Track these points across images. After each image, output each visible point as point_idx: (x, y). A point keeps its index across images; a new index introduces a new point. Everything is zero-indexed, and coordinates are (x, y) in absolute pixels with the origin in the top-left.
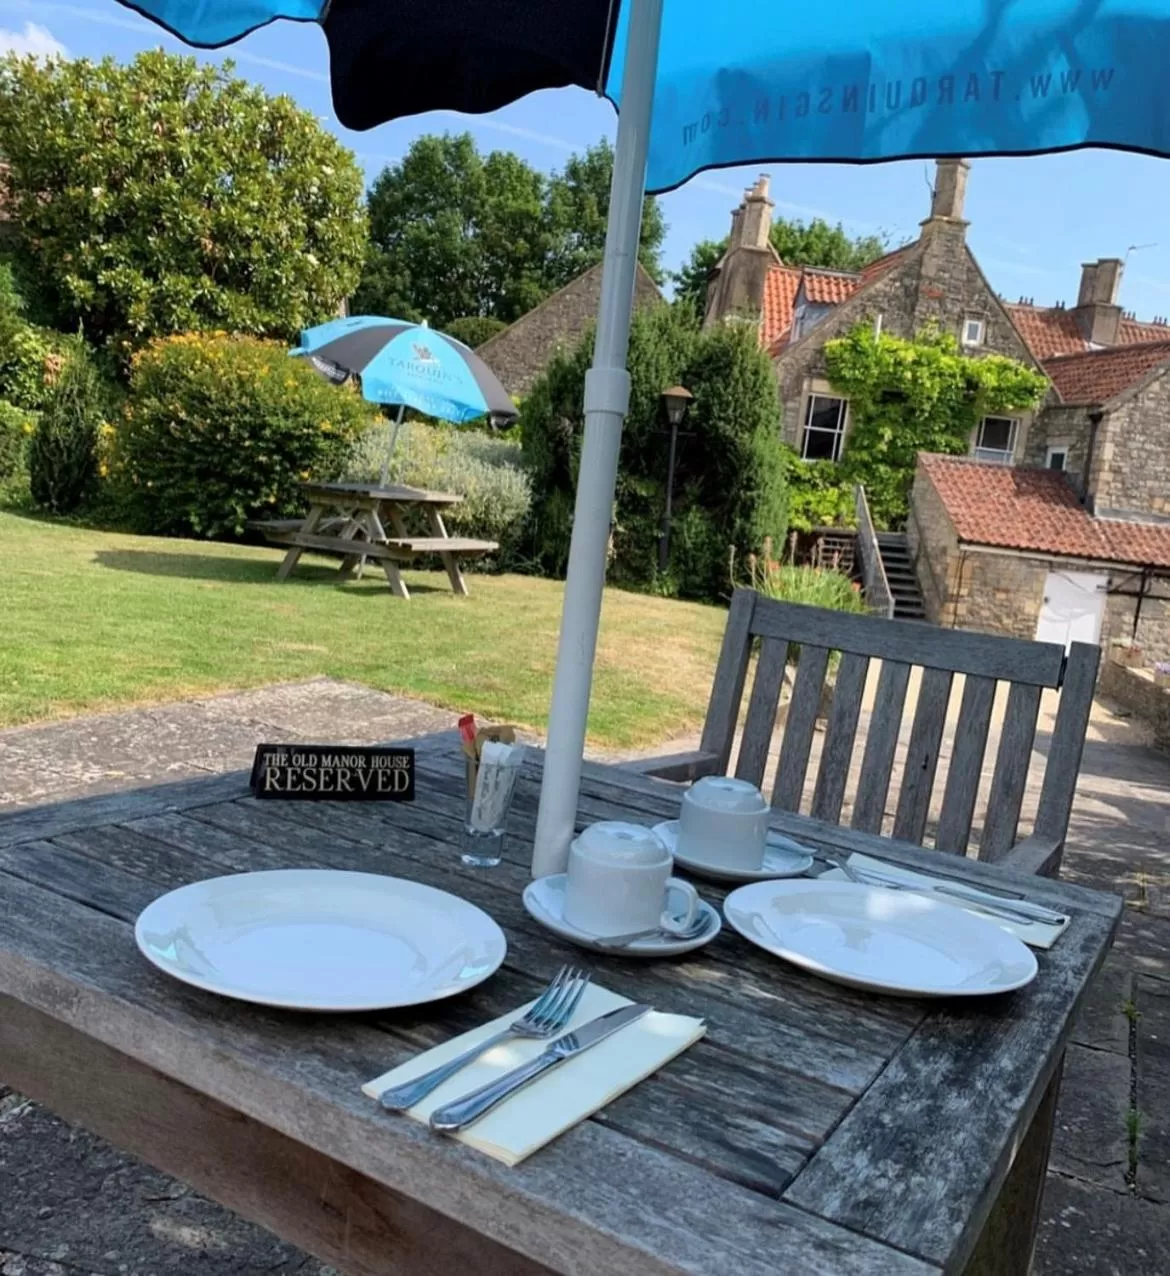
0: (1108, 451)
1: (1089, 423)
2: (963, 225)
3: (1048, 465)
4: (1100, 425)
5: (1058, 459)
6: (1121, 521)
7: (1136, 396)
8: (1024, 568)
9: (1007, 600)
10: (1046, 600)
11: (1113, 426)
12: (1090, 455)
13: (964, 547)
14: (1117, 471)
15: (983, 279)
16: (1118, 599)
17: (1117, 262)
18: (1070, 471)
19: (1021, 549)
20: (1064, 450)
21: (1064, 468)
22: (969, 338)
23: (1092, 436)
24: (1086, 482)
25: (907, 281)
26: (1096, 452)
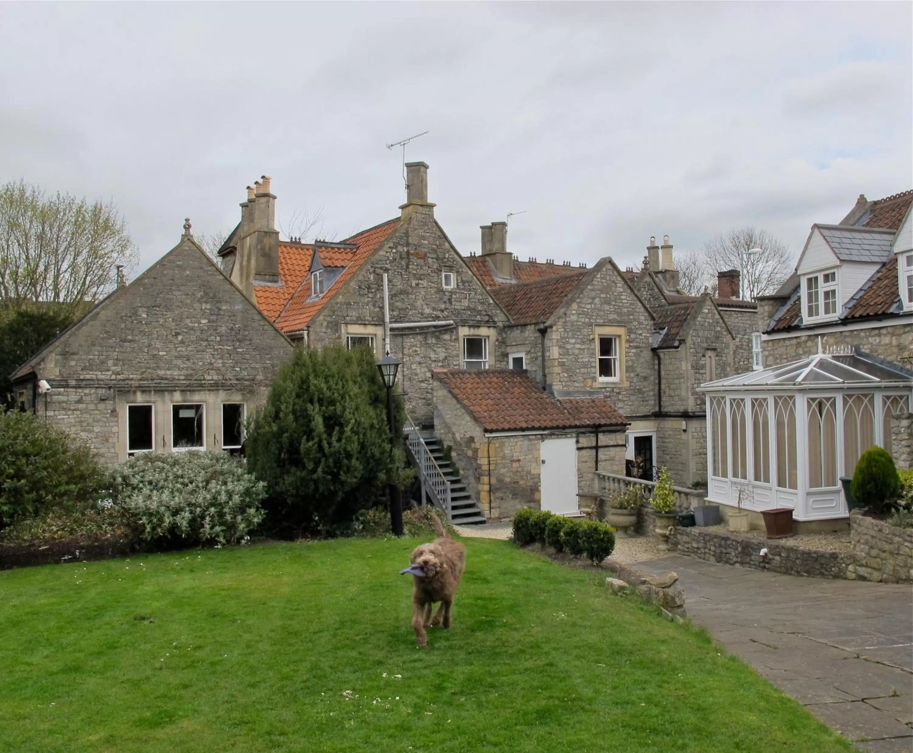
0: (554, 352)
1: (538, 334)
2: (432, 206)
3: (511, 366)
4: (547, 335)
5: (518, 361)
6: (572, 398)
7: (565, 314)
8: (526, 443)
9: (520, 467)
10: (543, 462)
11: (554, 335)
12: (543, 356)
13: (487, 435)
14: (562, 364)
15: (449, 242)
16: (584, 452)
17: (504, 224)
18: (529, 368)
19: (523, 430)
20: (522, 355)
21: (524, 367)
22: (447, 284)
23: (543, 344)
24: (544, 376)
25: (400, 248)
26: (547, 354)
